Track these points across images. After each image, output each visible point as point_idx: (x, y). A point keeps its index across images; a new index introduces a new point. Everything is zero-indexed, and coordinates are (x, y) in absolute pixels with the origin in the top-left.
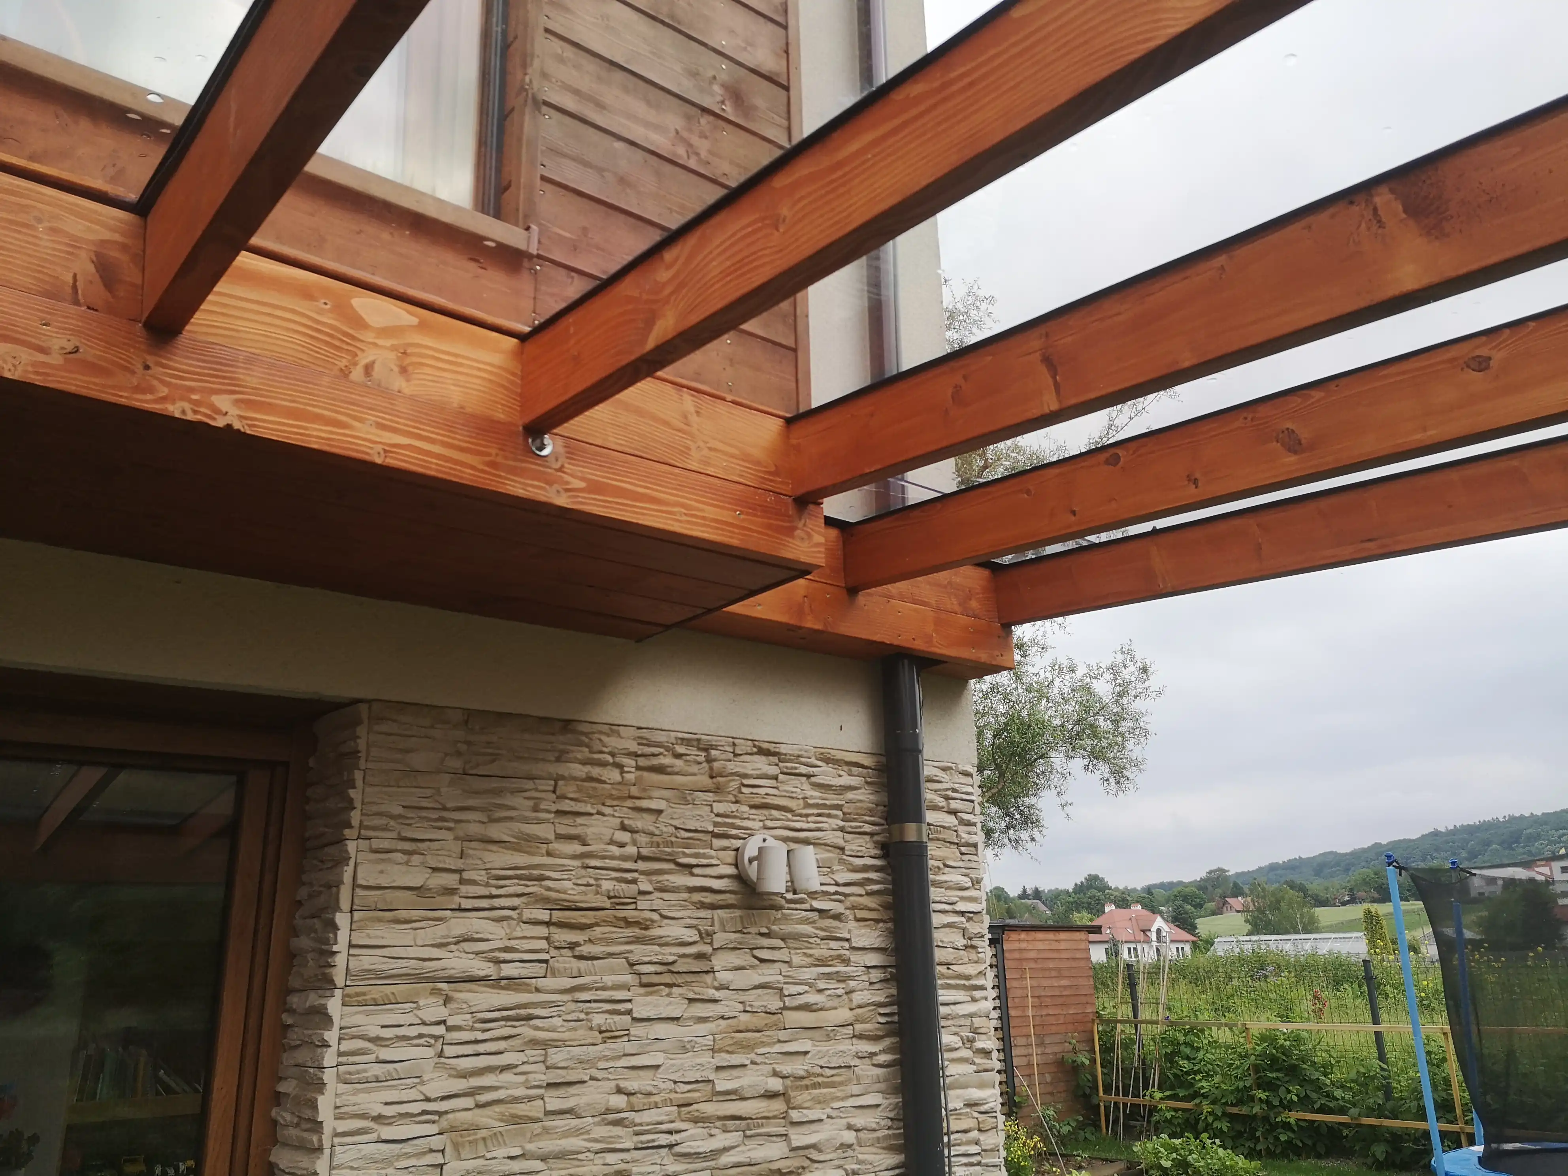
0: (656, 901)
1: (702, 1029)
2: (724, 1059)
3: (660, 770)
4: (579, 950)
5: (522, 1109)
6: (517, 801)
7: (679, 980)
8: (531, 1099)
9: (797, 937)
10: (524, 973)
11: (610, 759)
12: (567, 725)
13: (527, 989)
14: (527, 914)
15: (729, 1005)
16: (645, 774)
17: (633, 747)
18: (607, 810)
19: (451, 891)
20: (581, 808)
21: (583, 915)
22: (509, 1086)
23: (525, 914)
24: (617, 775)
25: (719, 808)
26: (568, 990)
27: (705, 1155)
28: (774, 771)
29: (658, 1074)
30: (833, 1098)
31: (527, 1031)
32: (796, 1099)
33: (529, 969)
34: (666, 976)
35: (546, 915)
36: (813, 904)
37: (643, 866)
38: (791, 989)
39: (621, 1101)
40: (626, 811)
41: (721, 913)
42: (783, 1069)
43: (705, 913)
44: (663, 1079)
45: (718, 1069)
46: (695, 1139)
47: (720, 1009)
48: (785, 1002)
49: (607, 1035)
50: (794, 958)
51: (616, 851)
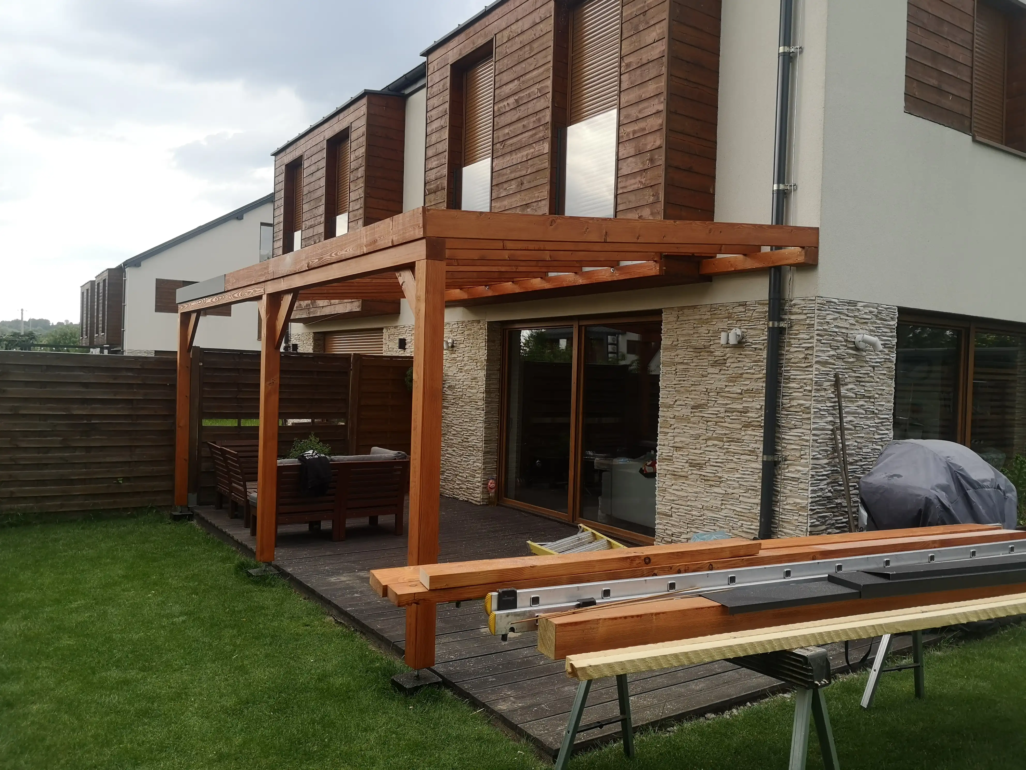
1: (723, 376)
2: (727, 384)
3: (715, 314)
4: (698, 357)
6: (687, 326)
7: (717, 365)
8: (689, 387)
9: (749, 355)
11: (704, 313)
13: (689, 365)
15: (730, 372)
16: (712, 316)
17: (709, 309)
18: (704, 326)
19: (676, 345)
20: (699, 326)
21: (697, 350)
22: (685, 384)
23: (688, 350)
24: (706, 317)
25: (729, 322)
26: (696, 366)
27: (723, 404)
28: (744, 310)
29: (713, 385)
30: (755, 397)
31: (689, 374)
32: (745, 395)
33: (689, 361)
34: (715, 364)
35: (692, 350)
36: (753, 346)
37: (712, 338)
38: (745, 368)
39: (705, 390)
40: (708, 325)
41: (728, 349)
42: (742, 388)
43: (725, 349)
44: (714, 387)
45: (726, 386)
46: (720, 401)
47: (728, 372)
48: (743, 371)
49: (703, 376)
50: (747, 360)
51: (706, 335)
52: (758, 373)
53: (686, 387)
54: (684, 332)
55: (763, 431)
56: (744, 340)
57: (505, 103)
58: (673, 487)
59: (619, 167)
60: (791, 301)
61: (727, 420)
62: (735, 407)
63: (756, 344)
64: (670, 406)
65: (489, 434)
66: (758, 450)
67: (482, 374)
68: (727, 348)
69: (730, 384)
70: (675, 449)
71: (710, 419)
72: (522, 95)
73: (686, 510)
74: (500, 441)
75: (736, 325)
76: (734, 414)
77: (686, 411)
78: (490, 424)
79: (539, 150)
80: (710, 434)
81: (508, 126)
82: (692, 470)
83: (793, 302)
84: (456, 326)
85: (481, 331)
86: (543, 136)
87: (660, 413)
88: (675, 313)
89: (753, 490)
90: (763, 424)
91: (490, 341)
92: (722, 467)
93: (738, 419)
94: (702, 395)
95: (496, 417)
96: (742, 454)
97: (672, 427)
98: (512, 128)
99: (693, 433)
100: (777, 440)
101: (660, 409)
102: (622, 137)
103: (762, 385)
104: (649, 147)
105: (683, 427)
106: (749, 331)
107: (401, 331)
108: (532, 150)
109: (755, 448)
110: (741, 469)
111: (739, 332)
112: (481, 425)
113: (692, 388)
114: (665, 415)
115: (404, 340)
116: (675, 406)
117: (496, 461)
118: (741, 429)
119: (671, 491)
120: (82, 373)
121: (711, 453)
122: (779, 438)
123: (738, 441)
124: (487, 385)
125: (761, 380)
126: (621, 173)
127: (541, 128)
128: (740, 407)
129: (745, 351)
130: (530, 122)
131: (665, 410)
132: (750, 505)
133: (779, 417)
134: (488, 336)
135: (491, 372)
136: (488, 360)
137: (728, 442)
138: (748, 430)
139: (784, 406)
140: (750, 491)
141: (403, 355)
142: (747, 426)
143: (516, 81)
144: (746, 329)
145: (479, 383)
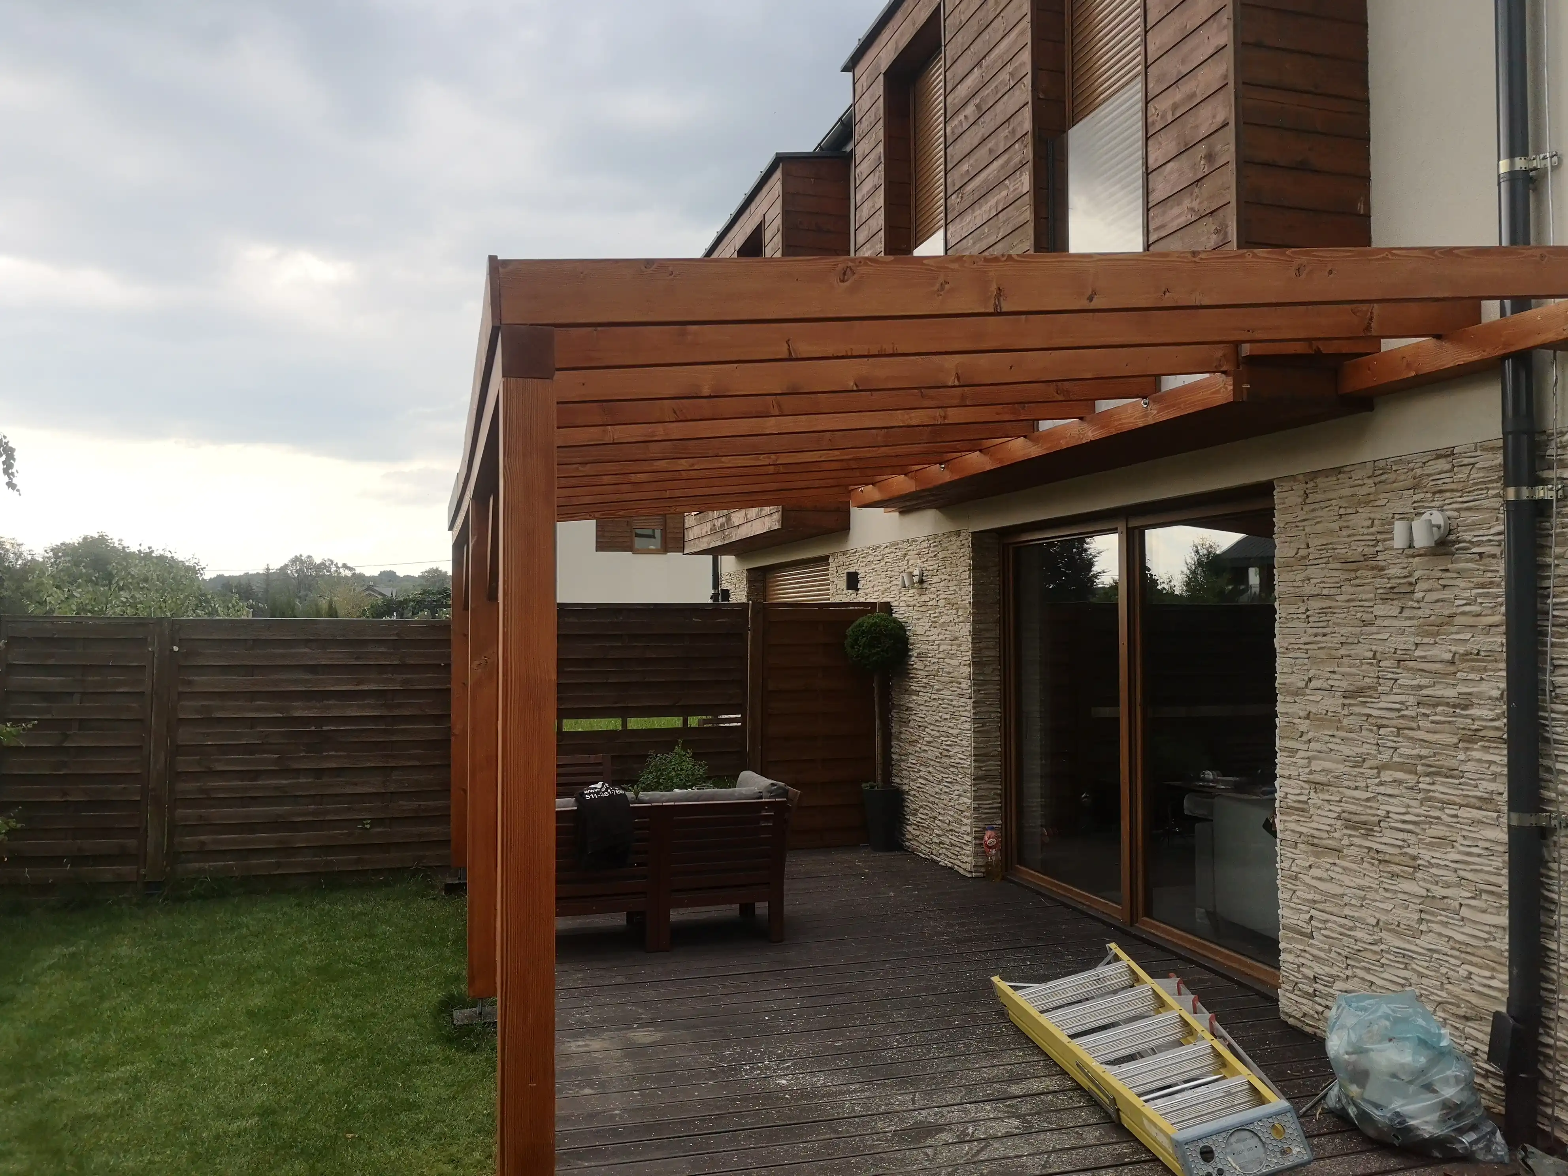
0: (1386, 555)
1: (1408, 623)
2: (1418, 640)
3: (1383, 483)
4: (1353, 582)
5: (1333, 652)
6: (1323, 512)
7: (1395, 597)
8: (1336, 649)
9: (1466, 570)
10: (1331, 593)
13: (1333, 600)
15: (1425, 611)
16: (1378, 487)
17: (1370, 473)
18: (1361, 510)
19: (1304, 558)
20: (1349, 511)
21: (1352, 565)
22: (1327, 642)
23: (1330, 566)
24: (1363, 491)
25: (1415, 498)
26: (1348, 601)
27: (1412, 687)
28: (1449, 466)
29: (1387, 644)
30: (1485, 669)
31: (1334, 619)
32: (1461, 666)
33: (1333, 591)
34: (1390, 594)
35: (1338, 566)
36: (1473, 550)
37: (1379, 537)
38: (1458, 602)
39: (1370, 654)
40: (1368, 509)
41: (1417, 559)
42: (1453, 649)
43: (1410, 560)
44: (1389, 646)
45: (1417, 645)
46: (1407, 679)
47: (1420, 613)
48: (1454, 610)
49: (1364, 623)
50: (1461, 583)
51: (1366, 531)
52: (1489, 612)
53: (1330, 648)
54: (1319, 528)
55: (1505, 752)
56: (1452, 537)
57: (961, 117)
58: (1314, 872)
59: (1150, 187)
60: (1562, 434)
61: (1424, 723)
62: (1439, 693)
63: (1479, 544)
64: (1297, 692)
65: (981, 742)
66: (1499, 798)
67: (965, 630)
68: (1414, 557)
69: (1426, 640)
70: (1313, 786)
71: (1385, 722)
72: (985, 92)
73: (1340, 926)
74: (1005, 756)
75: (1433, 504)
76: (1440, 709)
77: (1332, 704)
78: (984, 725)
79: (1015, 190)
80: (1385, 756)
81: (967, 158)
82: (1350, 836)
83: (1566, 438)
84: (925, 544)
85: (962, 550)
86: (1021, 161)
87: (1280, 708)
88: (1299, 488)
89: (1492, 893)
90: (1505, 736)
91: (978, 567)
92: (1417, 834)
93: (1449, 722)
94: (1365, 667)
95: (995, 712)
96: (1461, 806)
97: (1305, 738)
98: (972, 160)
99: (1350, 753)
100: (1547, 776)
101: (1279, 698)
102: (1153, 123)
103: (1498, 640)
104: (1203, 131)
105: (1327, 738)
106: (1463, 514)
107: (851, 558)
108: (1004, 193)
109: (1492, 792)
110: (1461, 840)
111: (1437, 518)
112: (967, 726)
113: (1342, 652)
114: (1290, 710)
115: (856, 574)
116: (1308, 691)
117: (1000, 795)
118: (1456, 746)
119: (1307, 879)
120: (306, 650)
121: (1391, 800)
122: (1549, 770)
123: (1450, 773)
124: (977, 651)
125: (1498, 629)
126: (1155, 198)
127: (1017, 146)
128: (1451, 693)
129: (1457, 561)
130: (999, 142)
131: (1288, 699)
132: (1487, 928)
133: (1546, 719)
134: (973, 559)
135: (981, 626)
136: (975, 604)
137: (1428, 775)
138: (1473, 750)
139: (1558, 691)
140: (1484, 896)
141: (855, 601)
142: (1471, 738)
143: (976, 69)
144: (1456, 510)
145: (962, 648)
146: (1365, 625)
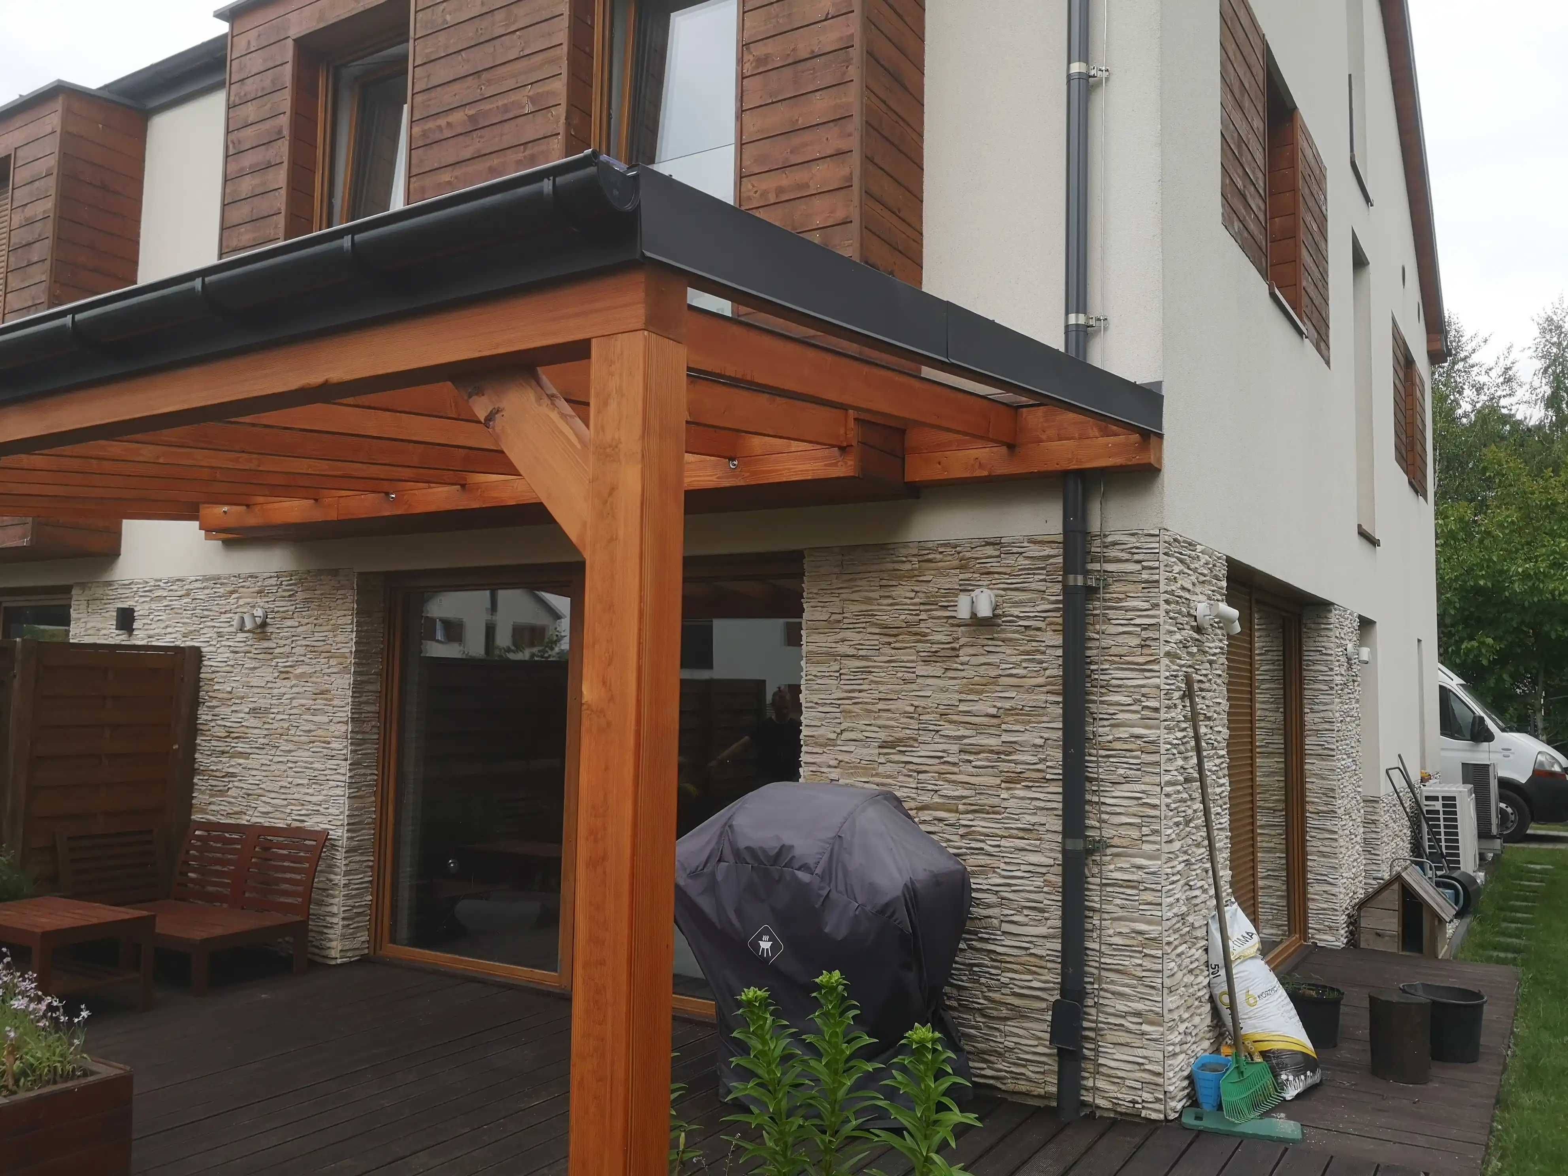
0: (930, 623)
1: (952, 682)
2: (962, 697)
3: (930, 561)
4: (892, 645)
5: (869, 707)
6: (863, 583)
7: (939, 659)
8: (873, 704)
9: (1011, 640)
10: (868, 654)
11: (904, 559)
12: (883, 547)
13: (871, 660)
14: (869, 630)
15: (969, 673)
16: (923, 564)
17: (916, 552)
18: (904, 583)
19: (839, 621)
20: (892, 583)
21: (890, 630)
22: (865, 697)
24: (908, 566)
25: (962, 576)
26: (887, 662)
27: (955, 737)
28: (997, 553)
29: (929, 700)
30: (1030, 722)
31: (871, 677)
32: (1006, 720)
33: (871, 653)
34: (933, 658)
35: (877, 631)
36: (1021, 623)
37: (922, 607)
38: (1004, 666)
39: (911, 709)
40: (913, 582)
41: (962, 628)
42: (998, 705)
43: (954, 628)
44: (932, 703)
45: (960, 700)
46: (949, 730)
47: (963, 674)
48: (1000, 672)
49: (905, 681)
50: (1006, 650)
51: (908, 601)
52: (1034, 674)
53: (866, 703)
54: (855, 597)
55: (1057, 790)
56: (999, 612)
60: (1105, 536)
61: (966, 768)
62: (983, 742)
63: (1026, 618)
64: (830, 743)
65: (357, 809)
66: (1040, 828)
67: (343, 683)
68: (959, 626)
69: (970, 697)
71: (925, 768)
72: (486, 106)
74: (381, 822)
75: (980, 583)
76: (982, 756)
77: (867, 753)
78: (359, 789)
80: (926, 798)
81: (450, 168)
83: (1109, 539)
84: (273, 581)
85: (341, 592)
88: (834, 559)
89: (1033, 908)
90: (1053, 777)
91: (363, 613)
93: (992, 767)
94: (905, 720)
95: (371, 775)
96: (1003, 837)
100: (1089, 808)
103: (1042, 698)
106: (1009, 593)
107: (122, 591)
109: (1034, 825)
110: (1003, 866)
111: (991, 595)
112: (339, 791)
113: (881, 705)
115: (131, 611)
116: (839, 742)
118: (999, 786)
122: (1090, 803)
123: (994, 810)
124: (357, 707)
125: (1042, 689)
128: (993, 742)
129: (1004, 631)
131: (815, 750)
132: (1029, 939)
133: (1088, 762)
134: (358, 603)
135: (365, 678)
136: (358, 653)
137: (970, 812)
138: (1015, 789)
139: (1100, 739)
140: (1026, 912)
141: (127, 643)
142: (1013, 779)
143: (468, 78)
144: (1004, 589)
145: (336, 702)
146: (905, 684)
